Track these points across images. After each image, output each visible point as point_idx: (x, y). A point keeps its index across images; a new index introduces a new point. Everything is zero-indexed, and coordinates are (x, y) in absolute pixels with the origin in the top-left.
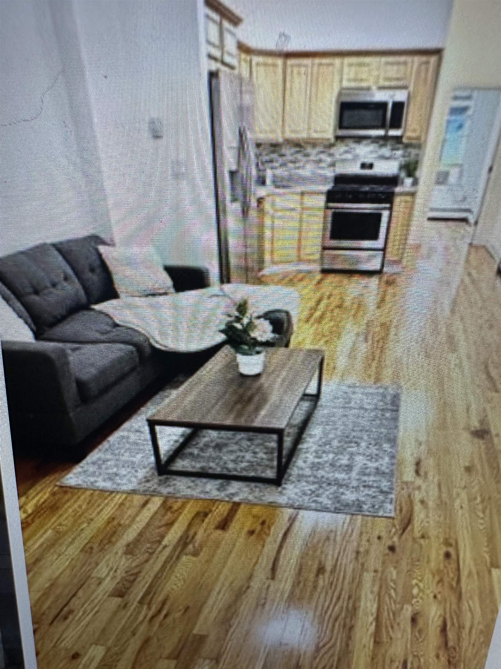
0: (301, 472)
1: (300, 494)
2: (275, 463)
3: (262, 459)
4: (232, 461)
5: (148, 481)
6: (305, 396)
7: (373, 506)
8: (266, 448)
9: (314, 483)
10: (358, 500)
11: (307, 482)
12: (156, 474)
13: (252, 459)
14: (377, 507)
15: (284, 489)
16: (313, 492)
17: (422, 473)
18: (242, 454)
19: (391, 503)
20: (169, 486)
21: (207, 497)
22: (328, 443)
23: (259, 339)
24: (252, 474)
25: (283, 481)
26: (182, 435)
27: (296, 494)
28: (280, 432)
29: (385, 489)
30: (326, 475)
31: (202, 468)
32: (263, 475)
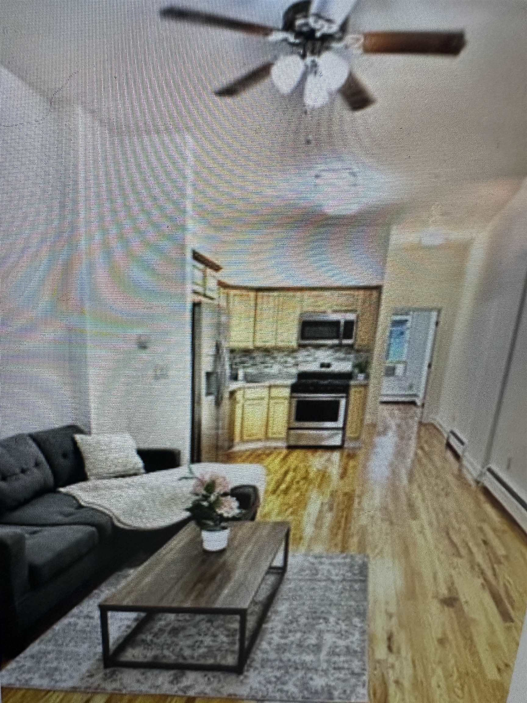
0: (265, 656)
1: (264, 682)
2: (237, 647)
3: (223, 642)
4: (189, 647)
5: (91, 676)
6: (272, 569)
7: (345, 692)
8: (228, 630)
9: (279, 668)
10: (327, 685)
11: (272, 667)
12: (102, 666)
13: (211, 643)
14: (348, 692)
15: (246, 677)
16: (278, 679)
17: (395, 649)
18: (200, 638)
19: (364, 685)
20: (115, 680)
21: (158, 692)
22: (295, 620)
23: (225, 515)
24: (210, 661)
25: (246, 668)
26: (136, 620)
27: (260, 683)
28: (242, 613)
29: (357, 670)
30: (293, 658)
31: (156, 657)
32: (223, 662)
